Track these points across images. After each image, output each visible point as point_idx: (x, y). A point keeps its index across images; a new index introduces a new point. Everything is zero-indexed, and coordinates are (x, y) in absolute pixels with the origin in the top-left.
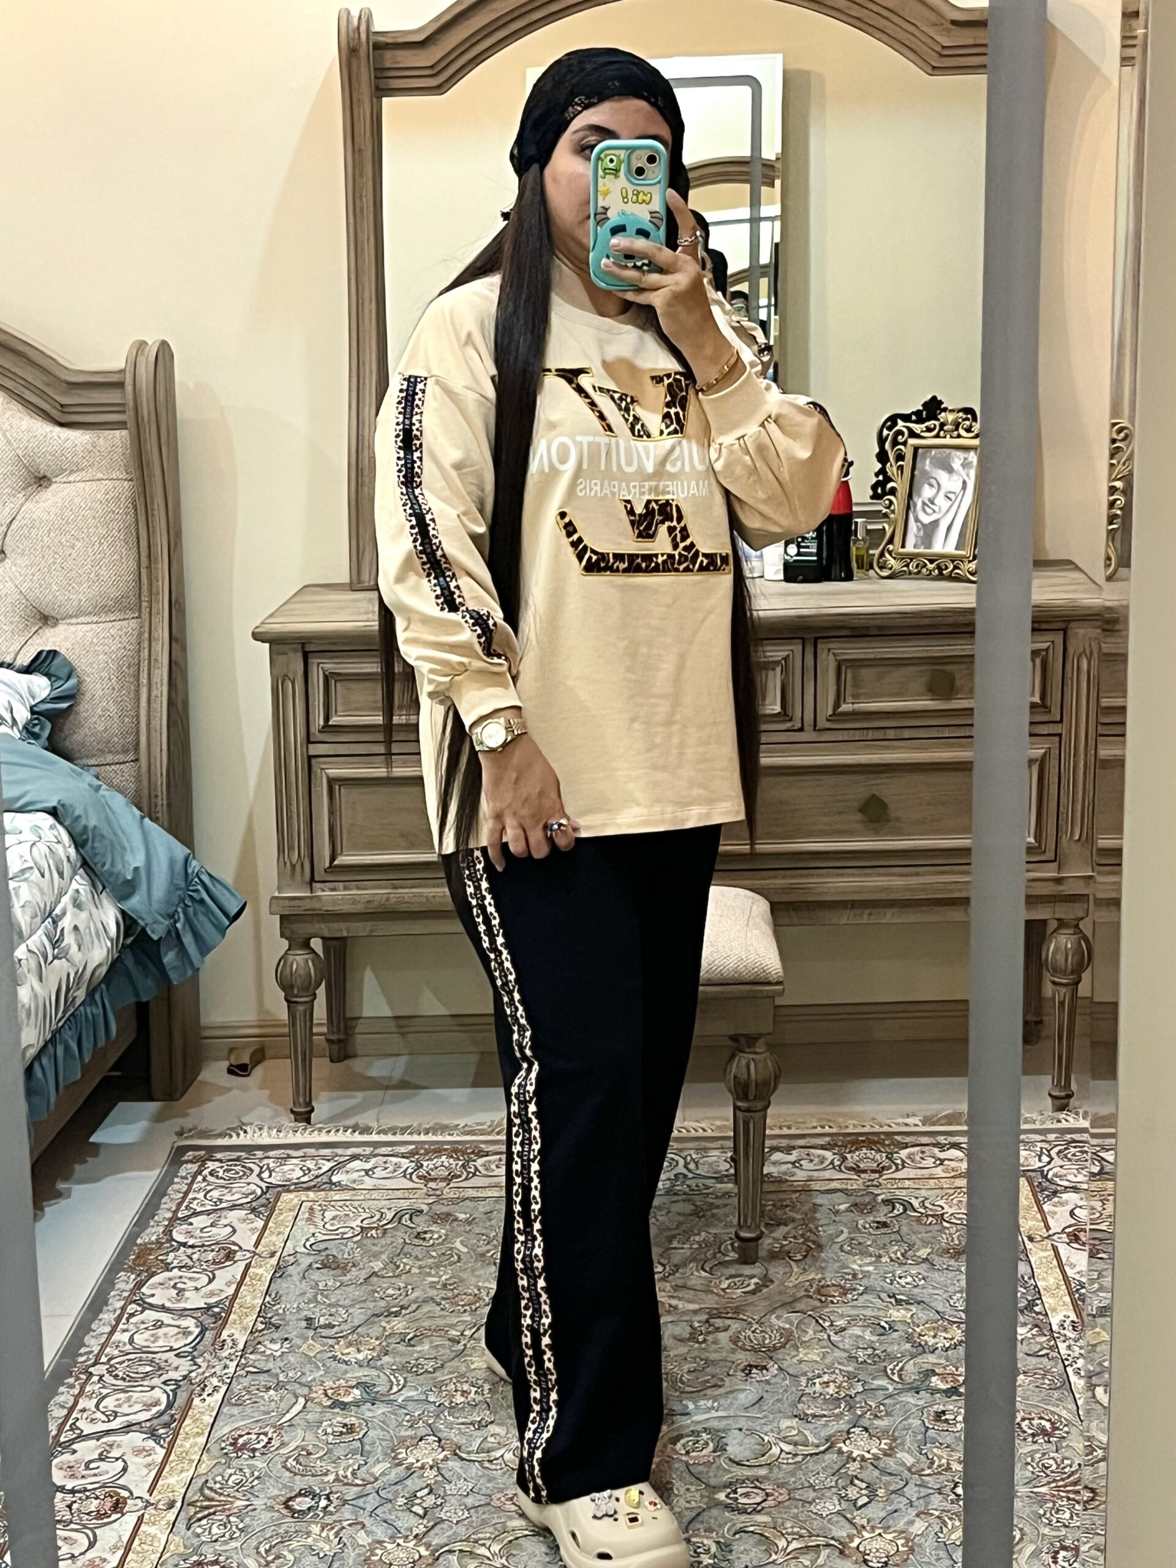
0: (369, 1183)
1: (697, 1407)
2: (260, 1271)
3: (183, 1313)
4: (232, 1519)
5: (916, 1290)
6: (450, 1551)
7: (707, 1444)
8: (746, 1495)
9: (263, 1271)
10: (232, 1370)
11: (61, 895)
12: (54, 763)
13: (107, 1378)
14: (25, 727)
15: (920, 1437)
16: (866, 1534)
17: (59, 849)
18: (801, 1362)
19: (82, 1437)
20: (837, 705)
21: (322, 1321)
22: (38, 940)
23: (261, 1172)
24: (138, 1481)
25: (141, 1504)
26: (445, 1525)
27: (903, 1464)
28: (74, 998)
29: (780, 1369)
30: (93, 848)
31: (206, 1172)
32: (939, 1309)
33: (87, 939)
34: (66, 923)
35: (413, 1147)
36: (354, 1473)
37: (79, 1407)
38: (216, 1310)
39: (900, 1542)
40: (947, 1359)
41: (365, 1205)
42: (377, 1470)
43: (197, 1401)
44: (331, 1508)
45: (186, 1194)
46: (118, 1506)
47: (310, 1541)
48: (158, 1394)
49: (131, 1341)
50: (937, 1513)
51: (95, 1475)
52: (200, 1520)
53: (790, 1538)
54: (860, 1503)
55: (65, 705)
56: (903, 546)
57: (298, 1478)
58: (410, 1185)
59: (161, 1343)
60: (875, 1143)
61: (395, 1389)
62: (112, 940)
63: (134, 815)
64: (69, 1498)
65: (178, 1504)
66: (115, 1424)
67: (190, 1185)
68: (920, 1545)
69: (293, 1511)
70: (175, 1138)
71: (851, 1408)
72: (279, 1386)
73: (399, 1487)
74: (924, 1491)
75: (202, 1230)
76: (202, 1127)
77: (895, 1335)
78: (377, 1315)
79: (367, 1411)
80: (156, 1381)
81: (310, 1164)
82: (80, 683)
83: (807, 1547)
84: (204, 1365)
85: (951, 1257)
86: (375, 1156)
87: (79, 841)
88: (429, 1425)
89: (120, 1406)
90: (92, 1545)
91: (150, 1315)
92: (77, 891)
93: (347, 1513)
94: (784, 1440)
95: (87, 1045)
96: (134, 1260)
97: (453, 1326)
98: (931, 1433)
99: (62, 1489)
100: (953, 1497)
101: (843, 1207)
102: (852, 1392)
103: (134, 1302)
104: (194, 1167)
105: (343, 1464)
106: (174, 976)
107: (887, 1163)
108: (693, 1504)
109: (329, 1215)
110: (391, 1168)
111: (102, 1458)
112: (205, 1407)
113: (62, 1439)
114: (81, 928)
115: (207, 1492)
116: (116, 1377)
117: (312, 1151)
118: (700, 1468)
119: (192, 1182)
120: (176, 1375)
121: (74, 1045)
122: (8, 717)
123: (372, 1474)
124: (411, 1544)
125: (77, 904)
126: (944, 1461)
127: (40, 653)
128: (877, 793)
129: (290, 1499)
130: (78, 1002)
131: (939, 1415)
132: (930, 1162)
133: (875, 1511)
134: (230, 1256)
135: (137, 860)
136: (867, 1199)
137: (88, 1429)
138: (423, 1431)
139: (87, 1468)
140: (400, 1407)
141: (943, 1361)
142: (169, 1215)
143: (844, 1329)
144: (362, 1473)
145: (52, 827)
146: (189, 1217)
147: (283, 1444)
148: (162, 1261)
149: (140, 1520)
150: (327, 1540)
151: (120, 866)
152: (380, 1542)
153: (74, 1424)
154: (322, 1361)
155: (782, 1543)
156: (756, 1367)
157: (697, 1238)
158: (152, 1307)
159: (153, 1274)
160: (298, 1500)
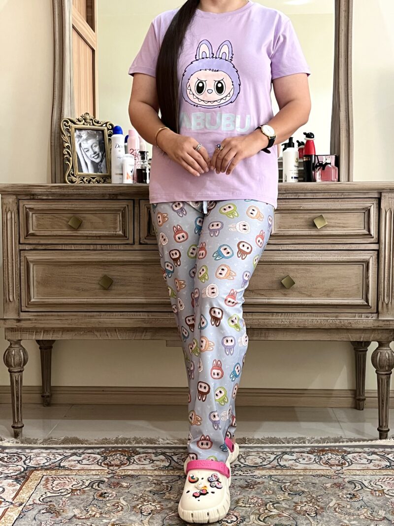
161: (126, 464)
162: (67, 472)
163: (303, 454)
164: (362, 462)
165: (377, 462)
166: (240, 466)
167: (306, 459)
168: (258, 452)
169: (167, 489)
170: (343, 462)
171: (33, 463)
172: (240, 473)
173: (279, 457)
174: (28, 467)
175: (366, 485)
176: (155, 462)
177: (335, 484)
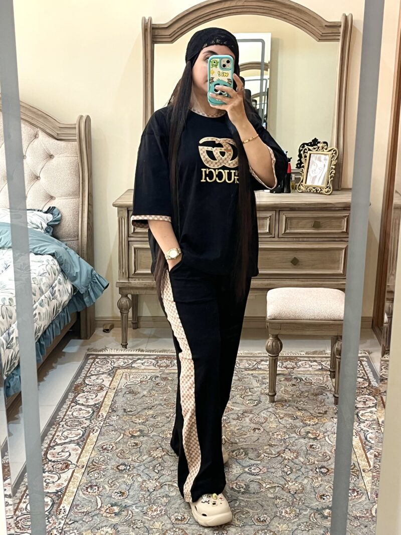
0: (143, 367)
1: (239, 441)
2: (110, 394)
3: (88, 406)
4: (101, 472)
5: (304, 406)
6: (166, 485)
7: (242, 453)
8: (254, 469)
9: (111, 394)
10: (101, 425)
11: (55, 280)
12: (54, 240)
13: (65, 426)
14: (45, 229)
15: (305, 453)
16: (290, 484)
17: (54, 267)
18: (270, 427)
19: (57, 444)
20: (285, 231)
21: (129, 410)
22: (48, 294)
23: (111, 363)
24: (73, 459)
25: (74, 466)
26: (164, 476)
27: (300, 461)
28: (58, 311)
29: (264, 430)
30: (65, 266)
31: (95, 362)
32: (311, 412)
33: (62, 294)
34: (56, 289)
35: (155, 356)
36: (137, 459)
37: (57, 434)
38: (97, 405)
39: (300, 486)
40: (313, 428)
41: (141, 374)
42: (144, 458)
43: (91, 434)
44: (130, 469)
45: (89, 369)
46: (67, 467)
47: (124, 480)
48: (79, 431)
49: (72, 414)
50: (311, 477)
51: (61, 457)
52: (91, 472)
53: (267, 484)
54: (288, 473)
55: (57, 223)
56: (306, 183)
57: (121, 460)
58: (155, 368)
59: (81, 415)
60: (292, 359)
61: (150, 432)
62: (69, 294)
63: (77, 257)
64: (53, 464)
65: (85, 467)
66: (67, 441)
67: (91, 366)
68: (306, 487)
69: (119, 470)
70: (87, 351)
71: (285, 443)
72: (115, 430)
73: (151, 463)
74: (307, 470)
75: (94, 380)
76: (94, 348)
77: (298, 420)
78: (145, 409)
79: (141, 439)
80: (79, 427)
81: (126, 361)
82: (62, 216)
83: (272, 487)
84: (94, 423)
85: (315, 396)
86: (145, 359)
87: (60, 264)
88: (160, 444)
89: (69, 435)
90: (59, 479)
91: (78, 406)
92: (60, 279)
93: (135, 471)
94: (266, 452)
95: (62, 324)
96: (74, 389)
97: (167, 413)
98: (309, 452)
99: (51, 461)
100: (315, 472)
101: (282, 379)
102: (285, 438)
103: (74, 402)
104: (92, 361)
105: (134, 455)
106: (88, 305)
107: (295, 366)
108: (238, 472)
109: (131, 376)
110: (149, 363)
111: (62, 451)
112: (93, 437)
113: (51, 445)
114: (61, 290)
115: (94, 463)
116: (67, 426)
117: (126, 357)
118: (240, 460)
119: (91, 365)
120: (85, 426)
121: (58, 325)
122: (40, 226)
123: (142, 459)
124: (154, 482)
125: (60, 283)
126: (313, 461)
127: (50, 207)
128: (296, 257)
129: (118, 466)
130: (59, 312)
131: (311, 446)
132: (307, 366)
133: (293, 476)
134: (102, 389)
135: (78, 270)
136: (289, 377)
137: (59, 441)
138: (158, 446)
139: (58, 454)
140: (151, 438)
141: (312, 429)
142: (84, 375)
143: (283, 418)
144: (140, 459)
145: (52, 260)
146: (90, 376)
147: (117, 449)
148: (82, 390)
149: (74, 471)
150: (129, 479)
151: (72, 272)
152: (145, 481)
153: (55, 440)
154: (128, 422)
155: (264, 485)
156: (257, 429)
157: (239, 388)
158: (79, 404)
159: (80, 393)
160: (121, 466)
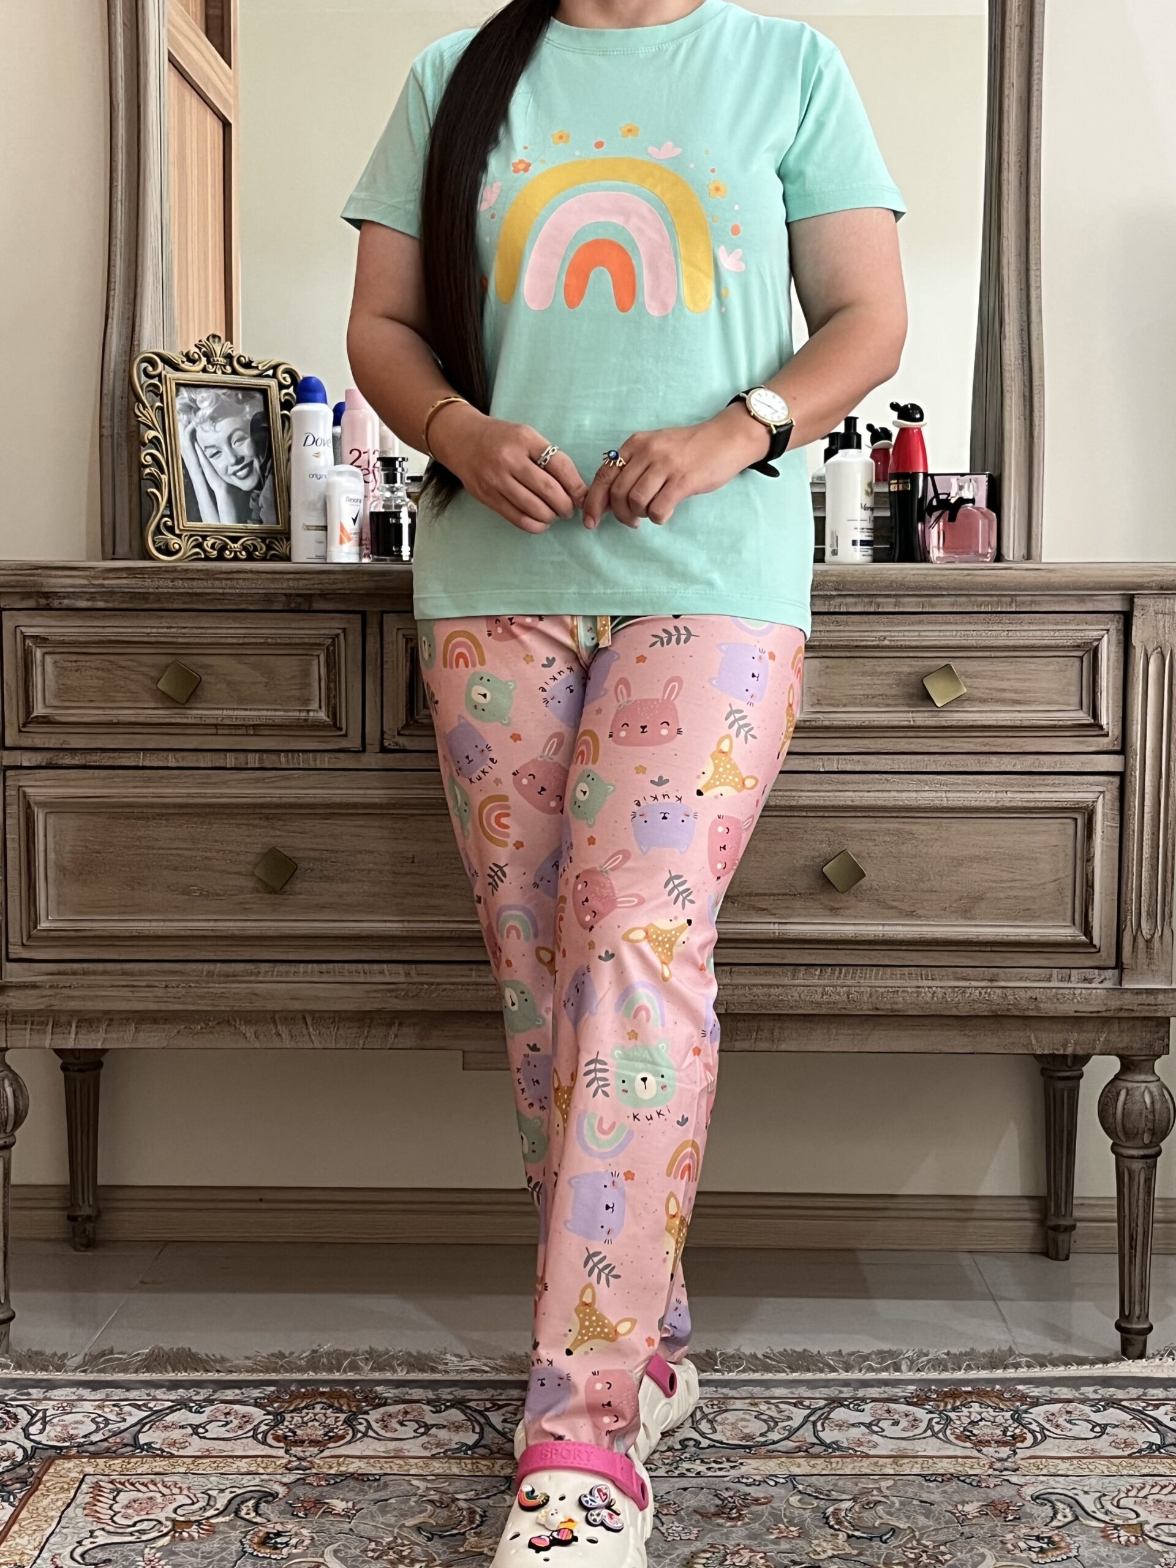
161: (343, 1437)
162: (160, 1465)
163: (893, 1406)
164: (1076, 1431)
165: (1122, 1434)
166: (697, 1443)
167: (904, 1423)
168: (754, 1400)
169: (472, 1522)
170: (1017, 1431)
171: (53, 1434)
172: (699, 1467)
173: (819, 1416)
174: (38, 1447)
175: (1090, 1508)
176: (433, 1431)
177: (992, 1504)
